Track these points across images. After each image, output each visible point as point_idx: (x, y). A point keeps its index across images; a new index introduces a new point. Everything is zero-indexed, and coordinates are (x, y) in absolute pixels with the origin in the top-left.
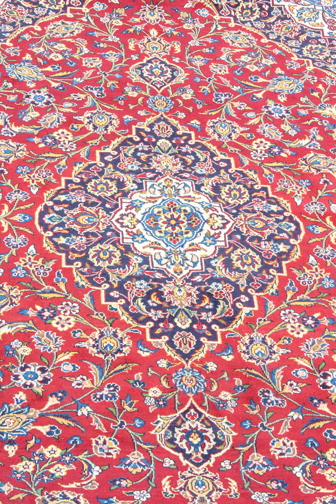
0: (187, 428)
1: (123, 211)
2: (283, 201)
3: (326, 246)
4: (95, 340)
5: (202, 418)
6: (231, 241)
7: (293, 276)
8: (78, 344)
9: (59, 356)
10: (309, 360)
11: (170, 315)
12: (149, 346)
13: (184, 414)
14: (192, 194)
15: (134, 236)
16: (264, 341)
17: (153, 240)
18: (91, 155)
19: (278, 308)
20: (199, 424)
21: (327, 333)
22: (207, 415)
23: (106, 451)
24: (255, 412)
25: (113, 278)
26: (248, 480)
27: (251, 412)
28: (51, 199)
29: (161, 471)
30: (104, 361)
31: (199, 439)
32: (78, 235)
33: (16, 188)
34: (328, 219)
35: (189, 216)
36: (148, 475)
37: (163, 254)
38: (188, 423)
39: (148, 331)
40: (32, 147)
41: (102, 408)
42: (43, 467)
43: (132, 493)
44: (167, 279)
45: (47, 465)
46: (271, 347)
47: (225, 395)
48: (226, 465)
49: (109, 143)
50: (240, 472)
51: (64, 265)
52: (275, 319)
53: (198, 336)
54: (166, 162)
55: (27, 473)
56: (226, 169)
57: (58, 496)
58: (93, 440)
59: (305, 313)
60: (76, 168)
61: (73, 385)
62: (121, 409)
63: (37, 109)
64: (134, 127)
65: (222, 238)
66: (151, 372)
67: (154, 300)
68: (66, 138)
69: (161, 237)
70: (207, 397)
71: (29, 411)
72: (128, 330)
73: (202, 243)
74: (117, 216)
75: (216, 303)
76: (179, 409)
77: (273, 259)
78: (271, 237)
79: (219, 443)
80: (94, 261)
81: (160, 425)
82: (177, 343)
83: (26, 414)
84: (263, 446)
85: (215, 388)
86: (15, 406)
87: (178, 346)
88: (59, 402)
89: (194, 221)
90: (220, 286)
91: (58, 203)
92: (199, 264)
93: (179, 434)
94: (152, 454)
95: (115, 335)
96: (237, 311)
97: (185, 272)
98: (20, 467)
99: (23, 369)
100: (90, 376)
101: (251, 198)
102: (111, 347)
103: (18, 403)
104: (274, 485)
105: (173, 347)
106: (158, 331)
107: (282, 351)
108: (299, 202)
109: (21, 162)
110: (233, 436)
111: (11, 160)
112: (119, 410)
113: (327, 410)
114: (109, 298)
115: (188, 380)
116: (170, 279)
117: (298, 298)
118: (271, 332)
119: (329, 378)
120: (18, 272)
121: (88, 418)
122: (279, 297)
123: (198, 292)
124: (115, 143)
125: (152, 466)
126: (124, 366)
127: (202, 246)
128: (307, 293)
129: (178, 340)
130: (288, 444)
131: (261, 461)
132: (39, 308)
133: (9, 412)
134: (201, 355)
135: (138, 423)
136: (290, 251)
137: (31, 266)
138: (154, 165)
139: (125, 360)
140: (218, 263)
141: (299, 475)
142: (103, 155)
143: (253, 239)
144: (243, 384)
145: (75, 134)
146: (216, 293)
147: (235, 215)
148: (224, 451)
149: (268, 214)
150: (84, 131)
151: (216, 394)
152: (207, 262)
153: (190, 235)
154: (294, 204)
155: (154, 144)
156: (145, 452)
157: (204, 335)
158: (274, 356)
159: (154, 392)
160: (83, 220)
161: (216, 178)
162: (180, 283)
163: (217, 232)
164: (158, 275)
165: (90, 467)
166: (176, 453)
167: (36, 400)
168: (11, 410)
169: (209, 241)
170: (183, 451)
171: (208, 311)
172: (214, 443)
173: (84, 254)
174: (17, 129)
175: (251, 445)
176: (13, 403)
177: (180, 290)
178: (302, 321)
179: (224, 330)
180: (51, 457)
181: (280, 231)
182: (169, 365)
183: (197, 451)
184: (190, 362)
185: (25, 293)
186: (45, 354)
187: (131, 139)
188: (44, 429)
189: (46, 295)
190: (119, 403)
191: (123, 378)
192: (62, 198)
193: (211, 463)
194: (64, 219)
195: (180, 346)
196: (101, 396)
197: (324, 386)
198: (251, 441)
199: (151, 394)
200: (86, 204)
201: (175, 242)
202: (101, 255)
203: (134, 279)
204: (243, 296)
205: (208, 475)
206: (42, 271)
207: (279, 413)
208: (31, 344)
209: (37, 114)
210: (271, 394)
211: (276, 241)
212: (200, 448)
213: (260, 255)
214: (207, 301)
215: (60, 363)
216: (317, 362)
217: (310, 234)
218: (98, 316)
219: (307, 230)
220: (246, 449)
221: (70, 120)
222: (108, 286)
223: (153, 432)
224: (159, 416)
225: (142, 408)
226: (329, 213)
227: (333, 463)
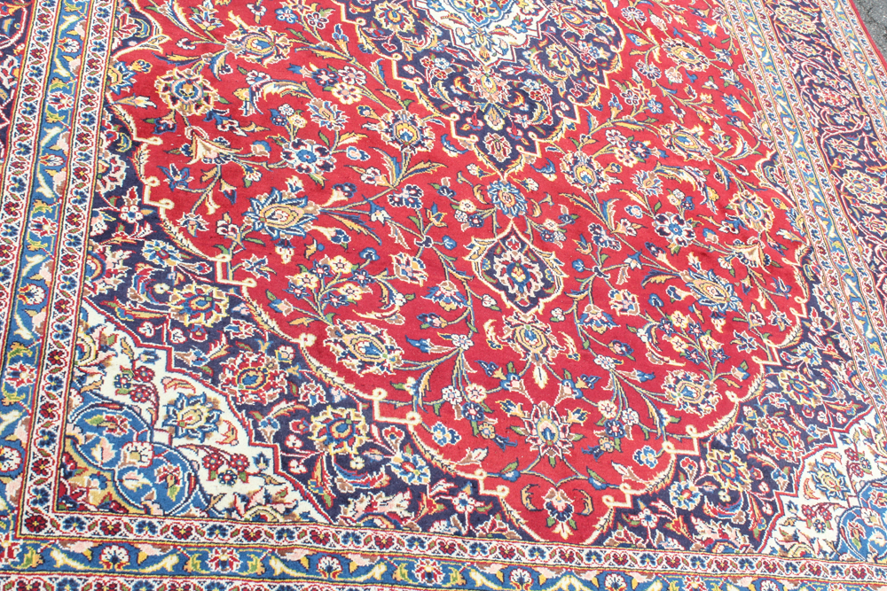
0: (509, 259)
3: (649, 63)
4: (388, 124)
5: (526, 249)
6: (545, 33)
7: (617, 91)
8: (366, 126)
9: (343, 137)
10: (643, 196)
11: (479, 110)
12: (454, 144)
13: (504, 239)
15: (428, 1)
16: (589, 164)
17: (453, 11)
19: (603, 126)
20: (523, 257)
21: (659, 167)
22: (532, 247)
23: (410, 274)
24: (587, 251)
25: (406, 48)
26: (586, 338)
27: (583, 251)
29: (482, 314)
30: (400, 153)
31: (523, 277)
34: (648, 30)
36: (465, 314)
37: (466, 31)
38: (508, 253)
39: (452, 125)
41: (402, 215)
42: (329, 285)
43: (450, 337)
44: (472, 63)
45: (334, 282)
46: (598, 173)
47: (549, 224)
48: (558, 314)
50: (576, 327)
51: (344, 19)
52: (600, 139)
53: (514, 143)
55: (309, 290)
57: (354, 328)
58: (393, 257)
59: (634, 138)
61: (363, 178)
62: (427, 222)
65: (533, 26)
66: (461, 179)
67: (457, 87)
69: (460, 9)
70: (529, 222)
71: (306, 204)
72: (429, 119)
73: (510, 27)
75: (533, 106)
76: (498, 233)
77: (593, 65)
78: (589, 38)
79: (548, 285)
80: (382, 21)
81: (475, 250)
82: (489, 147)
83: (303, 207)
84: (600, 296)
85: (537, 213)
86: (287, 194)
87: (490, 150)
88: (346, 199)
90: (537, 85)
92: (509, 52)
93: (498, 265)
94: (467, 288)
95: (413, 121)
96: (558, 121)
97: (493, 59)
98: (298, 279)
99: (296, 146)
100: (383, 171)
102: (410, 138)
103: (293, 191)
104: (617, 349)
105: (485, 151)
106: (466, 128)
107: (611, 180)
108: (615, 3)
110: (564, 279)
112: (424, 222)
113: (666, 262)
114: (402, 73)
115: (505, 197)
116: (477, 64)
117: (624, 118)
118: (597, 154)
119: (667, 223)
120: (286, 16)
121: (385, 226)
122: (603, 113)
123: (509, 88)
125: (469, 303)
126: (427, 165)
127: (511, 31)
128: (633, 114)
129: (489, 143)
130: (630, 298)
131: (599, 315)
132: (315, 68)
133: (281, 202)
134: (518, 167)
135: (448, 243)
136: (611, 58)
137: (302, 11)
139: (427, 157)
140: (532, 55)
141: (644, 339)
143: (569, 35)
144: (571, 214)
146: (532, 93)
147: (548, 2)
148: (554, 297)
151: (540, 220)
152: (519, 52)
153: (496, 14)
154: (610, 5)
156: (459, 283)
157: (520, 143)
158: (602, 185)
159: (465, 206)
162: (488, 72)
163: (529, 17)
164: (462, 56)
165: (391, 295)
166: (497, 291)
167: (316, 191)
168: (284, 199)
169: (519, 27)
170: (505, 289)
171: (523, 113)
172: (542, 284)
173: (368, 10)
175: (586, 293)
176: (287, 189)
177: (488, 80)
178: (630, 146)
179: (543, 141)
180: (339, 271)
181: (599, 33)
182: (481, 173)
183: (521, 292)
184: (506, 175)
185: (296, 45)
186: (323, 130)
188: (329, 233)
189: (322, 53)
190: (424, 211)
191: (428, 181)
193: (540, 308)
195: (493, 152)
196: (401, 199)
197: (661, 231)
198: (586, 288)
199: (462, 207)
201: (478, 19)
202: (390, 15)
203: (433, 56)
204: (562, 103)
205: (538, 325)
206: (316, 21)
207: (614, 258)
208: (306, 115)
210: (603, 232)
211: (595, 44)
212: (525, 288)
213: (578, 57)
214: (521, 100)
215: (344, 147)
216: (652, 201)
218: (390, 94)
219: (628, 39)
220: (580, 297)
222: (400, 57)
223: (467, 258)
224: (473, 238)
225: (452, 224)
226: (649, 24)
227: (679, 329)
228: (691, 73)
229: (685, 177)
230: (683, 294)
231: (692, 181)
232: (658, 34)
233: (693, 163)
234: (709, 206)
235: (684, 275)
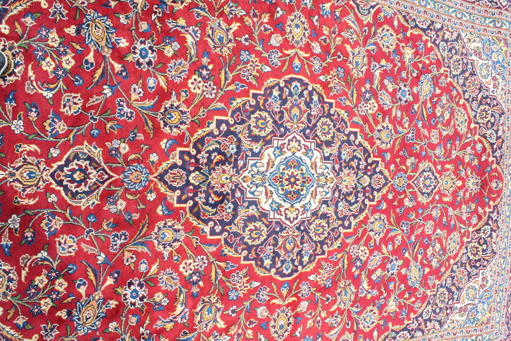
0: (90, 171)
1: (303, 142)
2: (312, 266)
3: (269, 296)
4: (178, 107)
5: (99, 184)
6: (274, 224)
7: (241, 268)
8: (174, 93)
9: (163, 78)
10: (158, 273)
11: (202, 169)
12: (172, 149)
13: (104, 169)
14: (319, 197)
15: (281, 148)
16: (176, 240)
17: (276, 163)
18: (354, 125)
19: (209, 254)
20: (93, 181)
21: (184, 290)
22: (102, 188)
23: (67, 104)
24: (105, 227)
25: (239, 128)
26: (36, 214)
27: (105, 224)
28: (314, 89)
29: (45, 146)
30: (157, 111)
31: (78, 179)
32: (281, 105)
33: (324, 64)
34: (294, 299)
35: (298, 193)
36: (42, 135)
37: (262, 169)
38: (95, 172)
39: (187, 149)
40: (361, 82)
41: (110, 105)
42: (52, 53)
43: (20, 119)
44: (238, 170)
45: (55, 56)
46: (170, 245)
47: (121, 205)
48: (52, 198)
49: (366, 139)
50: (45, 209)
51: (252, 91)
52: (198, 251)
53: (182, 189)
54: (348, 180)
55: (47, 40)
56: (343, 225)
57: (18, 59)
58: (79, 95)
59: (204, 275)
60: (343, 112)
61: (134, 85)
62: (108, 120)
63: (395, 91)
64: (379, 159)
65: (277, 216)
66: (145, 147)
67: (217, 157)
68: (370, 108)
69: (279, 169)
70: (120, 191)
71: (109, 48)
72: (187, 134)
73: (273, 200)
74: (299, 138)
75: (214, 206)
76: (108, 166)
77: (257, 255)
78: (276, 254)
79: (74, 195)
80: (256, 115)
81: (93, 149)
82: (175, 171)
83: (106, 45)
84: (69, 229)
85: (129, 197)
86: (114, 37)
87: (172, 172)
88: (116, 72)
89: (293, 196)
90: (230, 211)
91: (311, 93)
92: (252, 196)
93: (84, 164)
94: (63, 140)
95: (183, 123)
96: (206, 222)
97: (245, 185)
98: (54, 35)
99: (151, 48)
100: (142, 99)
101: (316, 242)
102: (170, 119)
103: (116, 40)
104: (29, 234)
105: (171, 168)
106: (186, 158)
107: (166, 254)
108: (311, 278)
109: (347, 72)
110: (80, 207)
111: (350, 66)
112: (108, 118)
113: (107, 284)
114: (219, 122)
115: (135, 176)
116: (237, 172)
117: (219, 271)
118: (185, 246)
119: (138, 288)
120: (244, 55)
122: (220, 256)
123: (225, 193)
124: (366, 144)
125: (52, 139)
126: (151, 127)
127: (270, 201)
128: (223, 278)
129: (178, 172)
130: (70, 250)
131: (55, 226)
132: (210, 67)
133: (108, 33)
134: (163, 189)
135: (95, 132)
136: (265, 268)
137: (251, 66)
138: (346, 171)
139: (156, 128)
140: (253, 211)
141: (39, 255)
142: (355, 134)
143: (276, 240)
144: (133, 220)
145: (373, 116)
146: (223, 207)
147: (298, 229)
148: (66, 198)
149: (299, 253)
150: (377, 123)
151: (123, 197)
152: (254, 203)
153: (281, 192)
154: (310, 274)
155: (365, 173)
156: (66, 135)
157: (183, 194)
158: (161, 247)
159: (124, 148)
160: (295, 111)
161: (335, 217)
162: (234, 179)
163: (283, 213)
164: (241, 163)
165: (51, 90)
166: (64, 159)
167: (119, 54)
168: (110, 34)
169: (274, 206)
170: (66, 165)
171: (207, 198)
172: (74, 191)
173: (262, 108)
174: (377, 73)
175: (71, 220)
176: (117, 37)
177: (227, 179)
178: (196, 272)
179: (188, 210)
180: (63, 60)
181: (283, 262)
182: (153, 162)
183: (66, 176)
184: (155, 180)
185: (225, 58)
186: (165, 67)
187: (369, 156)
188: (90, 58)
189: (223, 74)
190: (115, 119)
191: (139, 124)
192: (315, 98)
193: (55, 186)
194: (296, 97)
195: (171, 174)
196: (122, 106)
197: (131, 284)
198: (75, 220)
199: (123, 145)
200: (309, 115)
201: (274, 179)
202: (261, 121)
203: (237, 144)
204: (220, 228)
205: (41, 183)
206: (246, 74)
207: (104, 246)
208: (175, 57)
209: (390, 90)
210: (123, 241)
211: (274, 258)
212: (69, 179)
213: (262, 244)
214: (216, 199)
215: (156, 77)
216: (154, 280)
217: (280, 285)
218: (202, 112)
219: (284, 282)
220: (68, 215)
221: (386, 113)
222: (232, 123)
223: (85, 143)
224: (101, 149)
225: (110, 137)
226: (300, 300)
227: (53, 284)
228: (267, 325)
229: (179, 308)
230: (82, 290)
231: (177, 312)
232: (294, 305)
233: (192, 316)
234: (159, 322)
235: (98, 295)
